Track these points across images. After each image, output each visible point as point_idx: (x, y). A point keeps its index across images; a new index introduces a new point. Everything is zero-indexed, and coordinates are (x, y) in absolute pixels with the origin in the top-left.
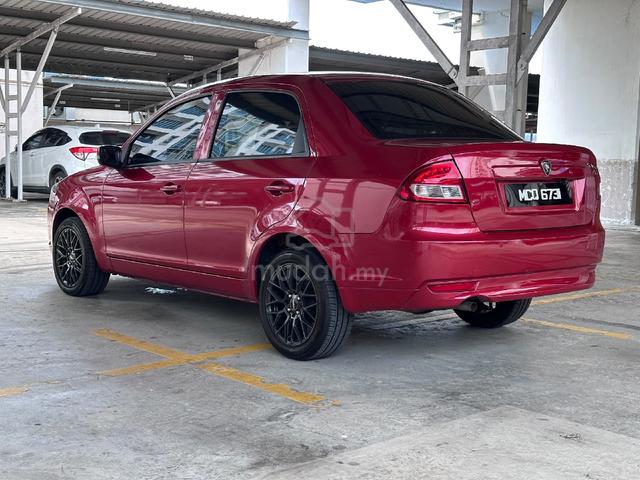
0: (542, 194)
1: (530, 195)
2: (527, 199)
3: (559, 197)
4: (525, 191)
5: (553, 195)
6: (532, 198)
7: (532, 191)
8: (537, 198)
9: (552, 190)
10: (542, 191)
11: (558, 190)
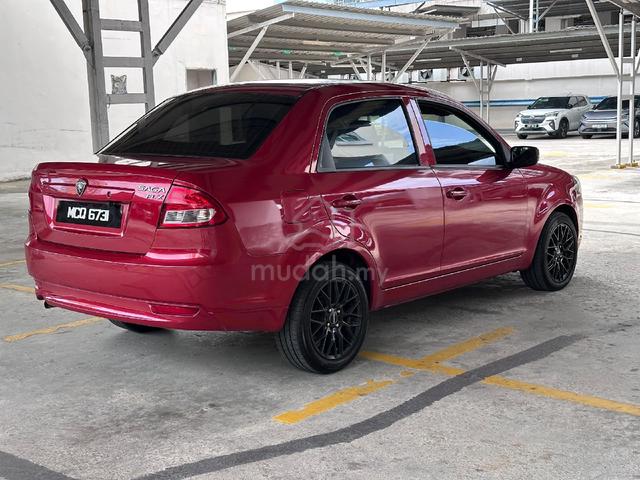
0: (90, 214)
1: (78, 213)
2: (74, 216)
3: (106, 219)
4: (75, 209)
5: (101, 216)
6: (79, 216)
7: (80, 210)
8: (84, 217)
9: (100, 211)
10: (91, 210)
11: (107, 212)
